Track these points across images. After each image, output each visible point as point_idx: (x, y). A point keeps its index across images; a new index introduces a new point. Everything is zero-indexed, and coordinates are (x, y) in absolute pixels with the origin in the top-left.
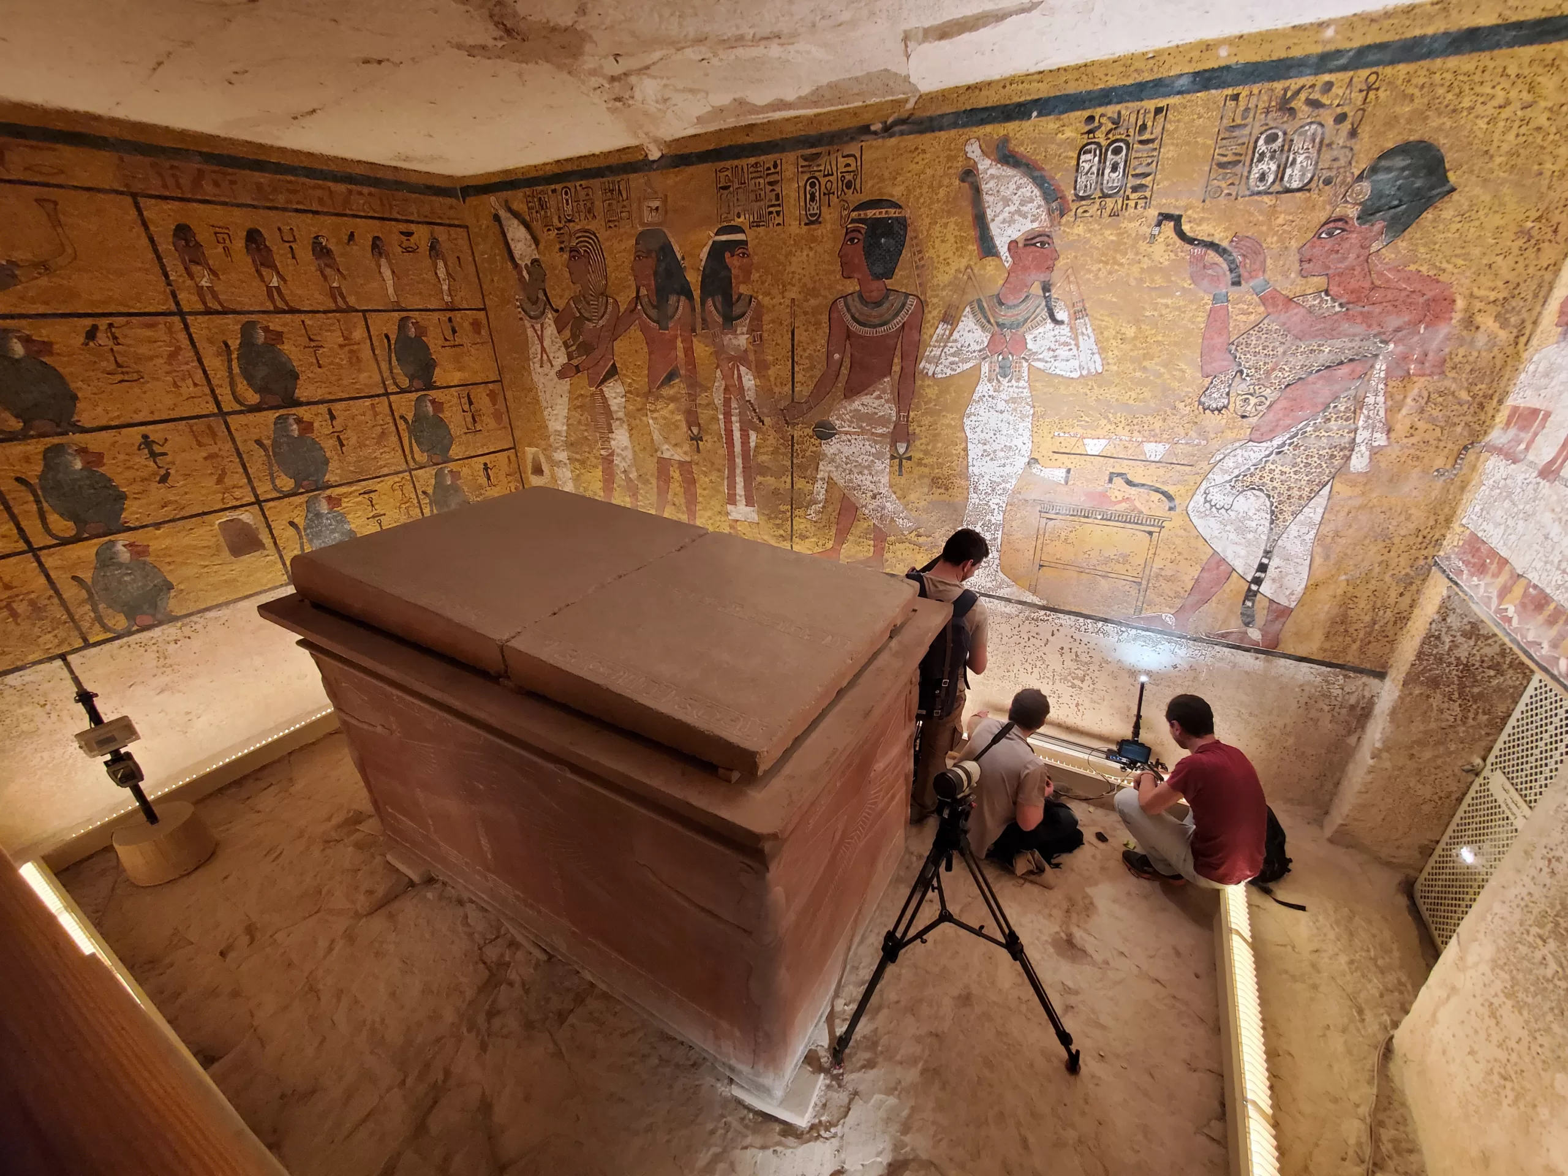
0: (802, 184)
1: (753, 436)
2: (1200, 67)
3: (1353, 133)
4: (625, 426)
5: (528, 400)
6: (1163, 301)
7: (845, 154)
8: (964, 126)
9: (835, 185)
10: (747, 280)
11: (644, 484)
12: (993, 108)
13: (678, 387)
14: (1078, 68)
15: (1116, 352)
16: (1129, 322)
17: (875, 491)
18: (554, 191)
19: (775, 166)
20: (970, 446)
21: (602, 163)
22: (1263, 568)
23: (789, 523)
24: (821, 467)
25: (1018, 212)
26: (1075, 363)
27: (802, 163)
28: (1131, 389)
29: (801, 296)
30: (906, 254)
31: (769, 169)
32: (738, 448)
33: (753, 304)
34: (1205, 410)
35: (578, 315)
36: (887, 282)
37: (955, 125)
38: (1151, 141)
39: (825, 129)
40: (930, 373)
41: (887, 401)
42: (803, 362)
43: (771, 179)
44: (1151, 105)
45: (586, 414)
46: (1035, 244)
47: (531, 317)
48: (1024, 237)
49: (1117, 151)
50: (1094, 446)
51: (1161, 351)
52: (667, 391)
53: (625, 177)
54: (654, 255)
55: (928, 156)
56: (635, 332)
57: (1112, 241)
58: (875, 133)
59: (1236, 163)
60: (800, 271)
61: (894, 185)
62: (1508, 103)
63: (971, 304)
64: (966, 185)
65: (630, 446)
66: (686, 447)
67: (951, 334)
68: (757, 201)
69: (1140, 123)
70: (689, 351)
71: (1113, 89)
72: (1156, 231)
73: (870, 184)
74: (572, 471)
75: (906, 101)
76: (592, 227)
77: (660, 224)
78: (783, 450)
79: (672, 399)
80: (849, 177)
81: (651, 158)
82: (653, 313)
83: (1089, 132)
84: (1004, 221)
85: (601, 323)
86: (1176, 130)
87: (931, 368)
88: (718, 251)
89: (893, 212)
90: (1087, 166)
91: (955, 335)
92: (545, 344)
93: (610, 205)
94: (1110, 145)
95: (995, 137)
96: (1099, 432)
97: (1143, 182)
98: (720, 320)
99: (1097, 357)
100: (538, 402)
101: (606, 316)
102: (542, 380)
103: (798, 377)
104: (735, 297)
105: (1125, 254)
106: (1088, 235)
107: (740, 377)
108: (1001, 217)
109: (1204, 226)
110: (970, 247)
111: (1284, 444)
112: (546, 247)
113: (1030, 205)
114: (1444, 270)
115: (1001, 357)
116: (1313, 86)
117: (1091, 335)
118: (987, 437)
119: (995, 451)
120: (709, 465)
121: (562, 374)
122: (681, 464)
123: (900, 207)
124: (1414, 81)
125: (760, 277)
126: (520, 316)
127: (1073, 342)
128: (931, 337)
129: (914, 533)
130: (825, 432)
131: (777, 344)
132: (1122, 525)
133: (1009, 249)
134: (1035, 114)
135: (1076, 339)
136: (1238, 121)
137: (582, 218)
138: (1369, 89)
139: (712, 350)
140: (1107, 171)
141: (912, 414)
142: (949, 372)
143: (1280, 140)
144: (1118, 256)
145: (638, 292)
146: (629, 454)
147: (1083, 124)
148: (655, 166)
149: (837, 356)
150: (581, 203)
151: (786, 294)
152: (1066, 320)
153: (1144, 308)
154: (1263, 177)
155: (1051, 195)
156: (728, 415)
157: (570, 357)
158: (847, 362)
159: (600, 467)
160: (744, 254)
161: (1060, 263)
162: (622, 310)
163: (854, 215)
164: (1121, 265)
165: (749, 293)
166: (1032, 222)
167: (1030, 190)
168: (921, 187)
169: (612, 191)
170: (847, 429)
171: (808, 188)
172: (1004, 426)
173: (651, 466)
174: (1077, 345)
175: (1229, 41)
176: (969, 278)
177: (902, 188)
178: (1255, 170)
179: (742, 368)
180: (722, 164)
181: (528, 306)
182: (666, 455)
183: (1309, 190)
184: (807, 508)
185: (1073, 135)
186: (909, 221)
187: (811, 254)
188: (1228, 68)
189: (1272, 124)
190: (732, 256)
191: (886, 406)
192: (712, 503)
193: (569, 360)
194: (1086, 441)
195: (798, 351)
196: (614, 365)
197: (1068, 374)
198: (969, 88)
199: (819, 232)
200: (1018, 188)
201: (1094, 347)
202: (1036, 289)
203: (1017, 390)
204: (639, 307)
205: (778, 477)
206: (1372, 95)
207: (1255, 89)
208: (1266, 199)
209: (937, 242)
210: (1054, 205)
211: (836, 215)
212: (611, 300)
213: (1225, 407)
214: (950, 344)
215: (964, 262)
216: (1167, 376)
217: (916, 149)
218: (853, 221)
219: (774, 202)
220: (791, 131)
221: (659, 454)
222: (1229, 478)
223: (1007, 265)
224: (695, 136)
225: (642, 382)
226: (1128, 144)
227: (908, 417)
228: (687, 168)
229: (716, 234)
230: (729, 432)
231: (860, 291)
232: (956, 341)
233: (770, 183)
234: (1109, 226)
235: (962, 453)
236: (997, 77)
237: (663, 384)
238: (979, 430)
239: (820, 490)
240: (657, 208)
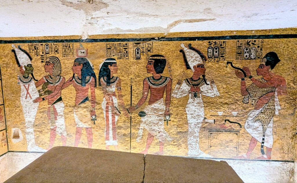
0: (135, 49)
1: (117, 118)
2: (231, 35)
3: (261, 50)
4: (63, 117)
5: (17, 111)
6: (231, 80)
7: (148, 43)
8: (180, 40)
9: (145, 50)
10: (116, 72)
11: (69, 137)
12: (186, 38)
13: (88, 103)
14: (205, 32)
15: (222, 91)
16: (224, 84)
17: (160, 131)
18: (41, 45)
19: (126, 44)
20: (188, 115)
21: (63, 39)
22: (263, 139)
23: (130, 144)
24: (141, 125)
25: (195, 60)
26: (213, 94)
27: (134, 44)
28: (227, 99)
29: (134, 77)
30: (166, 68)
31: (124, 45)
32: (110, 121)
33: (118, 79)
34: (244, 103)
35: (47, 82)
36: (161, 74)
37: (177, 40)
38: (224, 48)
39: (142, 37)
40: (175, 97)
41: (162, 105)
42: (135, 95)
43: (125, 47)
44: (222, 41)
45: (45, 114)
46: (200, 67)
47: (23, 82)
48: (197, 65)
49: (216, 49)
50: (220, 113)
51: (232, 91)
52: (83, 105)
53: (72, 43)
54: (82, 65)
55: (171, 46)
56: (71, 87)
57: (218, 67)
58: (156, 40)
59: (241, 53)
60: (134, 71)
61: (162, 52)
62: (285, 47)
63: (185, 80)
64: (181, 53)
65: (64, 124)
66: (90, 123)
67: (180, 87)
68: (120, 52)
69: (220, 44)
70: (93, 92)
71: (214, 37)
72: (227, 65)
73: (155, 51)
74: (35, 135)
75: (164, 34)
76: (57, 56)
77: (85, 56)
78: (127, 121)
79: (85, 107)
80: (149, 49)
81: (83, 39)
82: (80, 81)
83: (210, 45)
84: (192, 61)
85: (57, 84)
86: (228, 46)
87: (175, 96)
88: (105, 65)
89: (162, 58)
90: (210, 51)
91: (181, 87)
92: (29, 91)
93: (65, 50)
94: (214, 48)
95: (188, 43)
96: (221, 110)
97: (223, 55)
98: (106, 83)
99: (218, 92)
100: (21, 111)
101: (59, 82)
102: (25, 103)
103: (133, 99)
104: (111, 77)
105: (221, 70)
106: (212, 65)
107: (112, 100)
108: (191, 61)
109: (237, 65)
110: (183, 67)
111: (262, 110)
112: (35, 61)
113: (198, 58)
114: (282, 75)
115: (194, 93)
116: (252, 41)
117: (216, 87)
118: (192, 113)
119: (195, 116)
120: (99, 128)
121: (35, 101)
122: (87, 128)
123: (164, 57)
124: (269, 42)
125: (121, 72)
126: (18, 82)
127: (212, 89)
128: (175, 88)
129: (173, 142)
130: (142, 114)
131: (126, 90)
132: (230, 133)
133: (194, 68)
134: (197, 40)
135: (212, 88)
136: (240, 46)
137: (53, 53)
138: (262, 42)
139: (102, 92)
140: (215, 53)
141: (170, 108)
142: (180, 97)
143: (248, 50)
144: (220, 70)
145: (74, 75)
146: (64, 127)
147: (208, 43)
148: (84, 41)
149: (146, 93)
150: (53, 49)
151: (129, 77)
152: (209, 84)
153: (227, 81)
154: (246, 56)
155: (202, 57)
156: (107, 111)
157: (41, 95)
158: (149, 95)
159: (50, 133)
160: (115, 66)
161: (206, 71)
162: (66, 80)
163: (151, 58)
164: (221, 72)
165: (116, 76)
166: (199, 62)
167: (197, 55)
168: (169, 53)
169: (66, 46)
170: (150, 113)
171: (136, 50)
172: (196, 110)
173: (74, 130)
174: (213, 90)
175: (236, 31)
176: (184, 74)
177: (164, 52)
178: (245, 55)
179: (113, 97)
180: (108, 43)
181: (22, 78)
182: (81, 126)
183: (256, 59)
184: (136, 138)
185: (206, 45)
186: (166, 60)
187: (138, 67)
188: (236, 36)
189: (246, 47)
190: (111, 66)
191: (162, 106)
192: (99, 141)
193: (40, 96)
194: (218, 112)
195: (133, 92)
196: (61, 97)
197: (211, 96)
198: (180, 33)
199: (140, 61)
200: (195, 54)
201: (217, 90)
202: (201, 77)
203: (199, 101)
204: (74, 79)
205: (125, 129)
206: (263, 43)
207: (242, 40)
208: (248, 60)
209: (175, 65)
210: (204, 59)
211: (145, 58)
212: (62, 77)
213: (248, 102)
214: (180, 90)
215: (182, 70)
216: (234, 96)
217: (168, 44)
218: (150, 59)
219: (126, 53)
220: (131, 37)
221: (77, 126)
222: (252, 119)
223: (193, 71)
224: (99, 35)
225: (73, 103)
226: (218, 48)
227: (169, 109)
228: (96, 43)
229: (106, 60)
230: (107, 117)
231: (153, 76)
232: (181, 89)
233: (124, 49)
234: (217, 64)
235: (186, 118)
236: (188, 32)
237: (81, 103)
238: (190, 111)
239: (141, 132)
240: (84, 52)
